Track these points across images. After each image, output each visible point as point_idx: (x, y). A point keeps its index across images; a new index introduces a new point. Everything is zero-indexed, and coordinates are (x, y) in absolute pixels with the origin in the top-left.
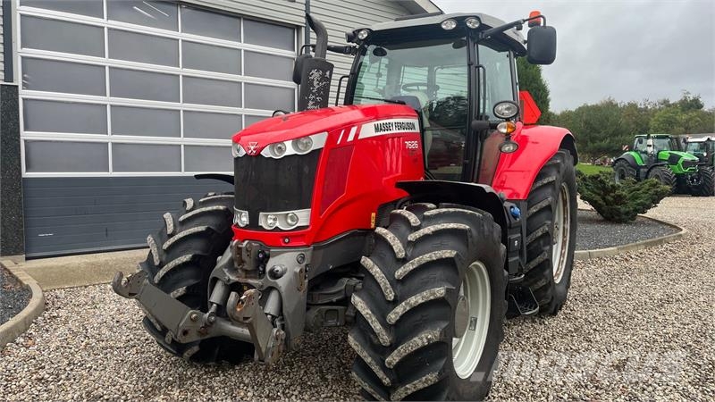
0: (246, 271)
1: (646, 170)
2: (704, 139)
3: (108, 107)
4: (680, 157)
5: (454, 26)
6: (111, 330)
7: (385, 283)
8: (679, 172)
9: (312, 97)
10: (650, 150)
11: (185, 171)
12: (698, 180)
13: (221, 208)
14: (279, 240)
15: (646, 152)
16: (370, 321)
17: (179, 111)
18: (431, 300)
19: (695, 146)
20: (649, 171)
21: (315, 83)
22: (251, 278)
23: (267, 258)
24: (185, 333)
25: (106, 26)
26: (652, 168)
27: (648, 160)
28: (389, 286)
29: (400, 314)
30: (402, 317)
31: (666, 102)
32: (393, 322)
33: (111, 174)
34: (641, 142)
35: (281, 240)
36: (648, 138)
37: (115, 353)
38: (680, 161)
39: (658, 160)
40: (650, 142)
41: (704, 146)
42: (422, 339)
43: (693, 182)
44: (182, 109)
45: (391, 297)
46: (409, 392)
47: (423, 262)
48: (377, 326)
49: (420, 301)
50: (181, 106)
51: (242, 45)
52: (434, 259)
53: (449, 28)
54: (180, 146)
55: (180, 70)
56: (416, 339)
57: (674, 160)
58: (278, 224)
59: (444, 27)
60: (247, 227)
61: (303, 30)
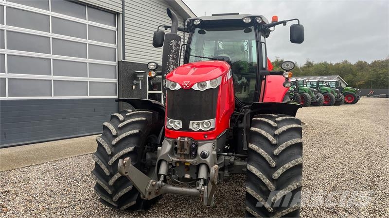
0: (185, 155)
2: (295, 80)
3: (6, 56)
5: (250, 21)
7: (269, 158)
9: (172, 55)
11: (54, 96)
13: (144, 119)
14: (202, 136)
16: (262, 178)
18: (297, 165)
21: (173, 47)
22: (188, 158)
23: (197, 146)
24: (150, 193)
25: (5, 5)
28: (271, 159)
29: (281, 173)
30: (281, 175)
32: (277, 178)
33: (8, 98)
35: (203, 136)
41: (295, 83)
42: (293, 186)
44: (52, 58)
45: (274, 164)
46: (284, 214)
47: (288, 145)
48: (267, 181)
49: (291, 166)
50: (51, 56)
51: (87, 22)
52: (293, 143)
53: (247, 22)
54: (51, 80)
55: (50, 35)
56: (290, 186)
58: (201, 128)
59: (244, 21)
60: (180, 129)
61: (121, 15)
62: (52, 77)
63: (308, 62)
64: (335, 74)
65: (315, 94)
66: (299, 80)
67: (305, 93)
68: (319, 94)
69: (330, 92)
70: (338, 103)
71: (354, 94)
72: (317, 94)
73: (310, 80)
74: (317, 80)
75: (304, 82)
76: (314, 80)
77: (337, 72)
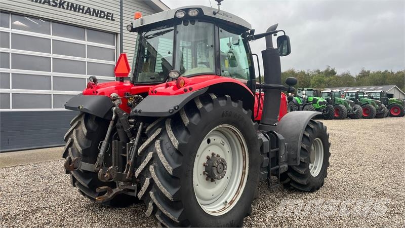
1: (302, 106)
2: (330, 91)
3: (11, 74)
4: (318, 100)
6: (13, 187)
8: (318, 107)
10: (304, 96)
11: (54, 108)
12: (326, 112)
15: (302, 98)
17: (51, 76)
19: (326, 94)
20: (304, 107)
25: (11, 32)
26: (305, 105)
27: (303, 102)
31: (318, 71)
33: (11, 110)
34: (299, 92)
36: (303, 90)
37: (16, 197)
38: (318, 102)
39: (308, 102)
40: (304, 92)
41: (330, 94)
43: (324, 112)
50: (52, 74)
51: (86, 43)
54: (51, 95)
55: (51, 55)
57: (315, 101)
61: (119, 35)
62: (52, 92)
63: (363, 71)
64: (392, 84)
65: (352, 106)
66: (334, 91)
67: (341, 105)
68: (358, 106)
69: (370, 103)
70: (379, 115)
71: (401, 105)
72: (354, 105)
73: (348, 91)
74: (356, 91)
75: (340, 93)
76: (352, 91)
77: (394, 82)
